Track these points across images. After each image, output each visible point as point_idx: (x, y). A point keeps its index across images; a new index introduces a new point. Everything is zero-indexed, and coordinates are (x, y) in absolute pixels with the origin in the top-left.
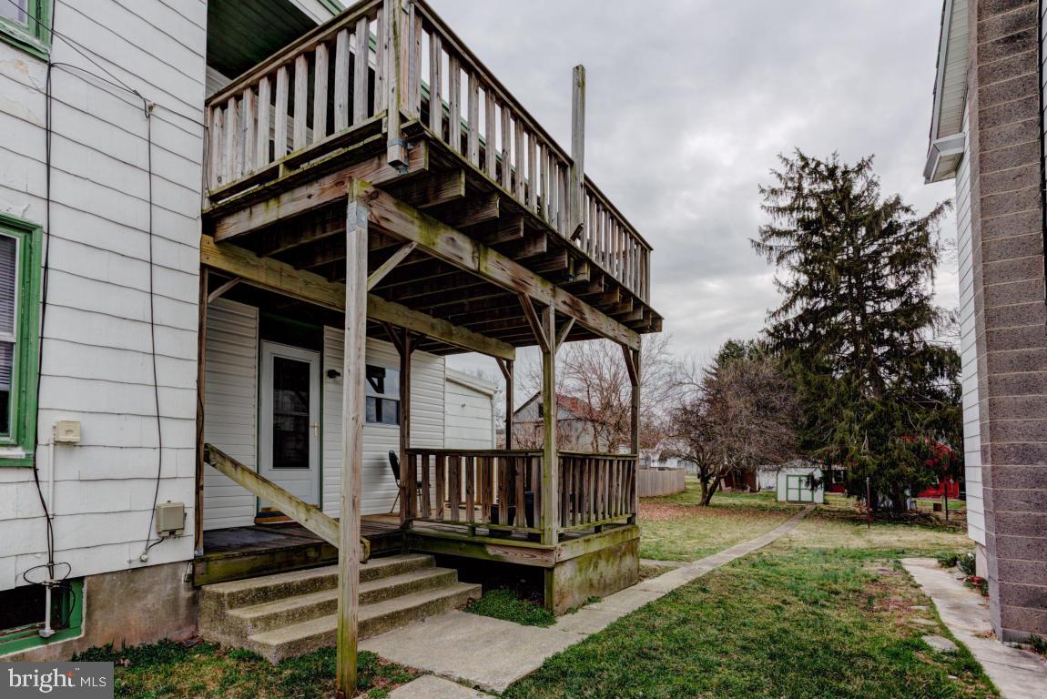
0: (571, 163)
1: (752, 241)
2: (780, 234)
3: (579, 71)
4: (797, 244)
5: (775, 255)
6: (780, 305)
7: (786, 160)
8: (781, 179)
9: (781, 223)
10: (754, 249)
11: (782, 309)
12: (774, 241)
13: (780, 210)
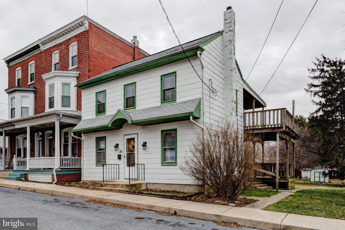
0: (292, 116)
1: (305, 89)
2: (315, 86)
3: (294, 101)
4: (321, 90)
5: (313, 94)
6: (314, 111)
7: (318, 59)
8: (316, 65)
9: (316, 83)
10: (306, 92)
11: (315, 112)
12: (313, 89)
13: (315, 77)
